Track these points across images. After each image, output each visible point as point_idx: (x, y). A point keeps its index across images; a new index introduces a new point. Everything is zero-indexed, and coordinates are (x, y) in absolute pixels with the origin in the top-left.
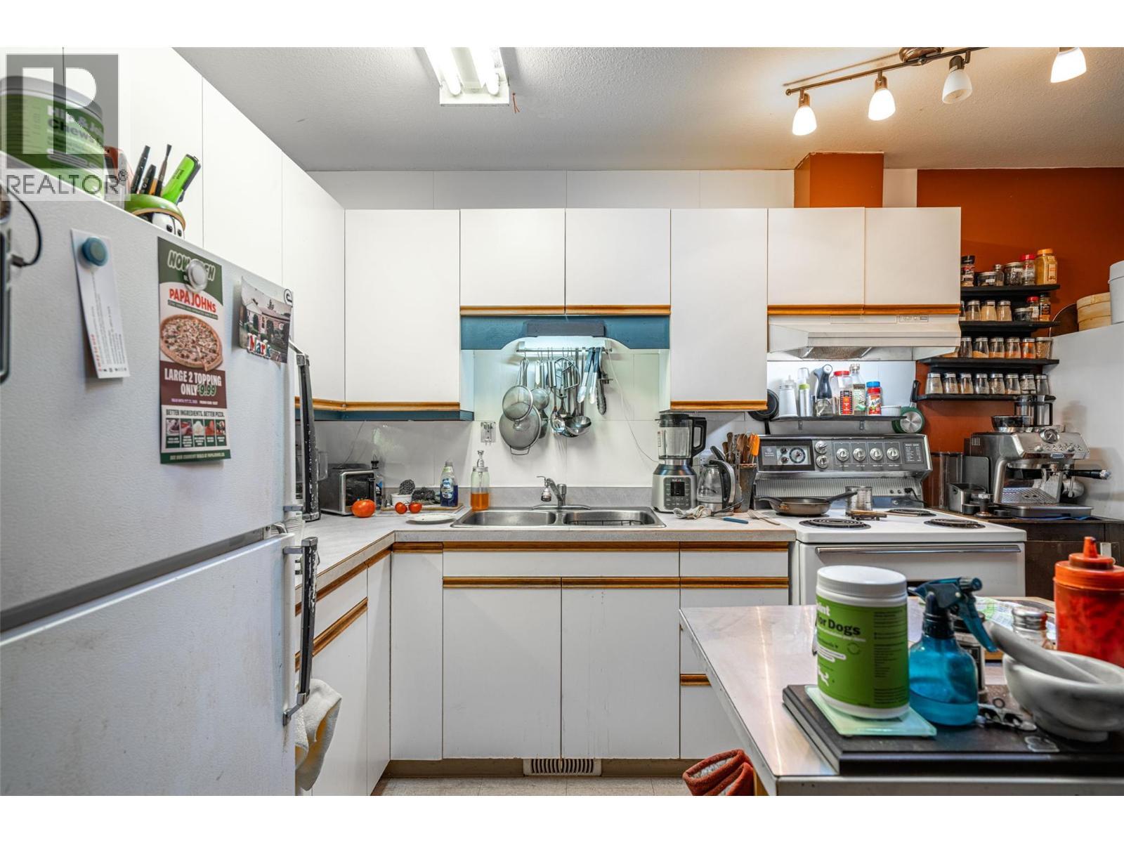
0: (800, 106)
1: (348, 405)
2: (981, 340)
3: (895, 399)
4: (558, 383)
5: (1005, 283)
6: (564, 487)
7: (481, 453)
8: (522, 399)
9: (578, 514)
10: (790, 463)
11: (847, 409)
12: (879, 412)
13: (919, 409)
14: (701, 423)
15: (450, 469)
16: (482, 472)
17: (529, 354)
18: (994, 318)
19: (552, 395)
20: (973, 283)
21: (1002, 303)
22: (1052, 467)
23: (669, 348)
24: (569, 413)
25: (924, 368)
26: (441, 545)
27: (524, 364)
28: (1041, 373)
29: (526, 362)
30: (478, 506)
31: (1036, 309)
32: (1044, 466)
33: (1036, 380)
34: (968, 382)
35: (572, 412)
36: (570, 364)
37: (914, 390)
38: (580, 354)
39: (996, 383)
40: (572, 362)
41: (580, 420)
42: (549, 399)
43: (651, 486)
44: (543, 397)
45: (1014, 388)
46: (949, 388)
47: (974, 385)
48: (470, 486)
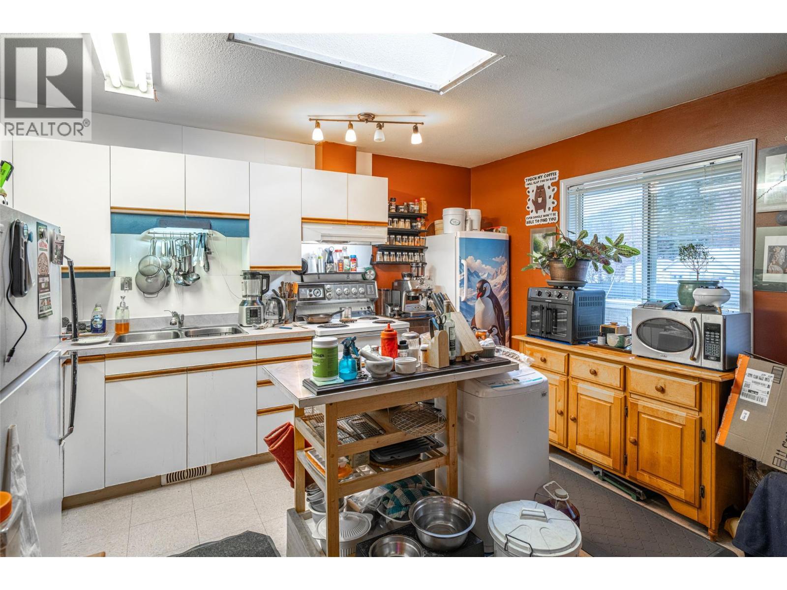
0: (316, 127)
2: (399, 237)
3: (363, 264)
4: (178, 253)
5: (408, 212)
6: (183, 316)
7: (123, 298)
8: (152, 263)
9: (193, 331)
10: (313, 297)
11: (341, 269)
12: (356, 270)
13: (374, 268)
14: (266, 277)
15: (99, 309)
16: (124, 310)
17: (156, 235)
18: (403, 227)
19: (173, 261)
20: (394, 211)
21: (407, 220)
22: (423, 294)
23: (248, 237)
24: (185, 271)
25: (375, 249)
26: (104, 356)
27: (153, 241)
28: (422, 253)
29: (155, 240)
30: (121, 331)
31: (419, 224)
32: (420, 294)
33: (420, 255)
34: (393, 256)
35: (187, 271)
36: (185, 242)
37: (371, 259)
38: (192, 236)
39: (405, 257)
40: (187, 241)
41: (193, 276)
42: (171, 263)
43: (238, 312)
44: (167, 262)
45: (412, 259)
46: (386, 259)
47: (396, 257)
48: (115, 319)
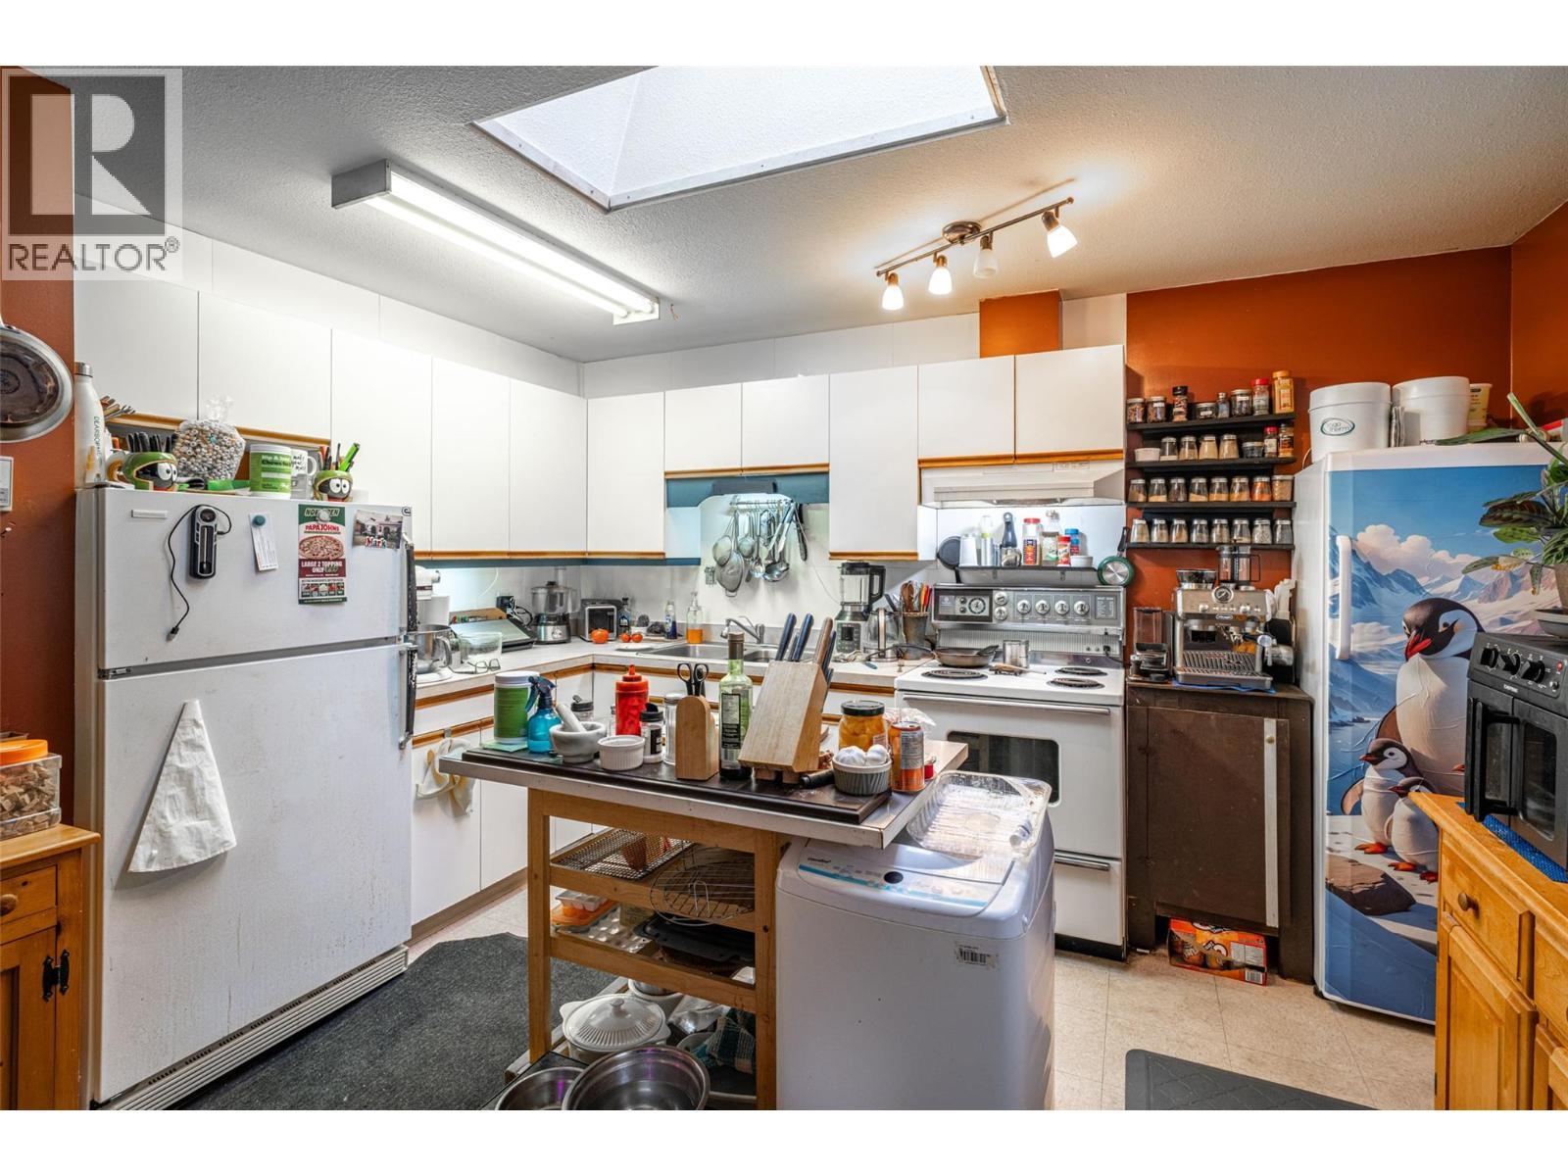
1: (590, 553)
3: (1101, 547)
5: (1231, 415)
6: (762, 627)
10: (968, 613)
11: (1030, 559)
12: (1068, 562)
14: (880, 571)
18: (1213, 456)
20: (1187, 417)
21: (1226, 437)
31: (1273, 441)
33: (1272, 527)
34: (1180, 529)
37: (1123, 537)
38: (782, 505)
39: (1218, 529)
41: (781, 566)
42: (754, 547)
44: (750, 545)
46: (1157, 536)
47: (1189, 532)
